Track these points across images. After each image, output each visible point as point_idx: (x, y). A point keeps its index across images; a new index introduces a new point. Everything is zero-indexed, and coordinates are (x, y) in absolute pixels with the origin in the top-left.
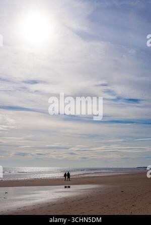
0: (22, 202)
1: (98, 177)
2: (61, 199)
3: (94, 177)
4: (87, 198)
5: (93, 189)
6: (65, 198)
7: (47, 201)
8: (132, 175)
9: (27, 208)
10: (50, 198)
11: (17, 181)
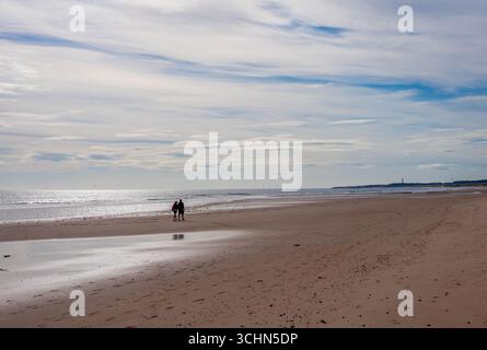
0: (49, 277)
1: (240, 211)
2: (148, 268)
3: (232, 212)
4: (214, 261)
5: (230, 240)
6: (160, 266)
7: (113, 275)
8: (321, 205)
9: (60, 294)
10: (120, 266)
11: (38, 225)
